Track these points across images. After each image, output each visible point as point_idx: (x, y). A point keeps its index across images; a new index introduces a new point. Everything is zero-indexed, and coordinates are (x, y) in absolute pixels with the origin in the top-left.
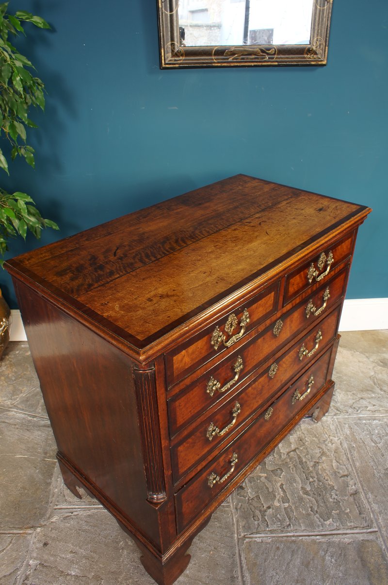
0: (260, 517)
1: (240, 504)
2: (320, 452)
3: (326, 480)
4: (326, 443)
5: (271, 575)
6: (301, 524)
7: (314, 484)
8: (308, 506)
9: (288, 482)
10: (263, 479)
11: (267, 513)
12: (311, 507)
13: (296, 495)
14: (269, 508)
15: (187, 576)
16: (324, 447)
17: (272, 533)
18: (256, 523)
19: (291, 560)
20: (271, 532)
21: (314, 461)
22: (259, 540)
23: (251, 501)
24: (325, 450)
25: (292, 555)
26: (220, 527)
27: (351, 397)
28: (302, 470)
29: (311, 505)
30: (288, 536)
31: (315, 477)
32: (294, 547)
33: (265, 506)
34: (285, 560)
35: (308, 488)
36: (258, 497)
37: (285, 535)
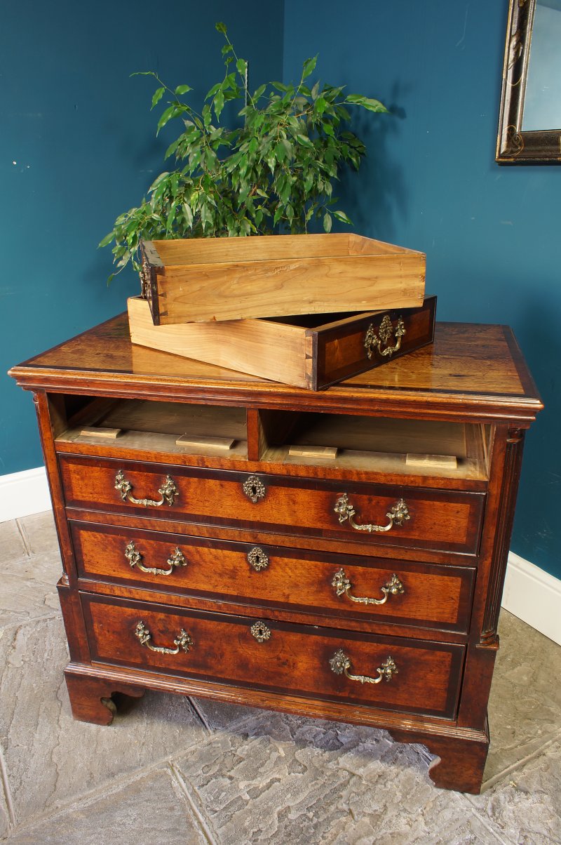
0: (211, 773)
1: (220, 745)
2: (375, 811)
3: (323, 837)
4: (403, 814)
5: (130, 813)
6: (224, 827)
7: (305, 821)
8: (261, 826)
9: (288, 786)
10: (274, 755)
11: (221, 779)
12: (260, 831)
13: (270, 803)
14: (231, 778)
15: (99, 731)
16: (391, 813)
17: (191, 794)
18: (200, 772)
19: (161, 831)
20: (194, 793)
21: (351, 808)
22: (175, 784)
23: (230, 754)
24: (387, 818)
25: (168, 830)
26: (175, 737)
27: (551, 826)
28: (322, 797)
29: (264, 829)
30: (195, 814)
31: (318, 818)
32: (183, 828)
33: (232, 773)
34: (158, 823)
35: (293, 816)
36: (241, 760)
37: (197, 811)
